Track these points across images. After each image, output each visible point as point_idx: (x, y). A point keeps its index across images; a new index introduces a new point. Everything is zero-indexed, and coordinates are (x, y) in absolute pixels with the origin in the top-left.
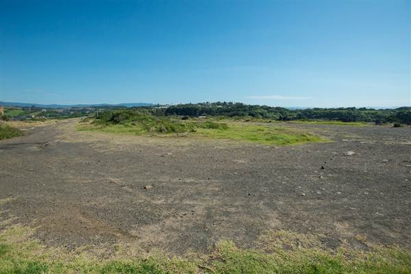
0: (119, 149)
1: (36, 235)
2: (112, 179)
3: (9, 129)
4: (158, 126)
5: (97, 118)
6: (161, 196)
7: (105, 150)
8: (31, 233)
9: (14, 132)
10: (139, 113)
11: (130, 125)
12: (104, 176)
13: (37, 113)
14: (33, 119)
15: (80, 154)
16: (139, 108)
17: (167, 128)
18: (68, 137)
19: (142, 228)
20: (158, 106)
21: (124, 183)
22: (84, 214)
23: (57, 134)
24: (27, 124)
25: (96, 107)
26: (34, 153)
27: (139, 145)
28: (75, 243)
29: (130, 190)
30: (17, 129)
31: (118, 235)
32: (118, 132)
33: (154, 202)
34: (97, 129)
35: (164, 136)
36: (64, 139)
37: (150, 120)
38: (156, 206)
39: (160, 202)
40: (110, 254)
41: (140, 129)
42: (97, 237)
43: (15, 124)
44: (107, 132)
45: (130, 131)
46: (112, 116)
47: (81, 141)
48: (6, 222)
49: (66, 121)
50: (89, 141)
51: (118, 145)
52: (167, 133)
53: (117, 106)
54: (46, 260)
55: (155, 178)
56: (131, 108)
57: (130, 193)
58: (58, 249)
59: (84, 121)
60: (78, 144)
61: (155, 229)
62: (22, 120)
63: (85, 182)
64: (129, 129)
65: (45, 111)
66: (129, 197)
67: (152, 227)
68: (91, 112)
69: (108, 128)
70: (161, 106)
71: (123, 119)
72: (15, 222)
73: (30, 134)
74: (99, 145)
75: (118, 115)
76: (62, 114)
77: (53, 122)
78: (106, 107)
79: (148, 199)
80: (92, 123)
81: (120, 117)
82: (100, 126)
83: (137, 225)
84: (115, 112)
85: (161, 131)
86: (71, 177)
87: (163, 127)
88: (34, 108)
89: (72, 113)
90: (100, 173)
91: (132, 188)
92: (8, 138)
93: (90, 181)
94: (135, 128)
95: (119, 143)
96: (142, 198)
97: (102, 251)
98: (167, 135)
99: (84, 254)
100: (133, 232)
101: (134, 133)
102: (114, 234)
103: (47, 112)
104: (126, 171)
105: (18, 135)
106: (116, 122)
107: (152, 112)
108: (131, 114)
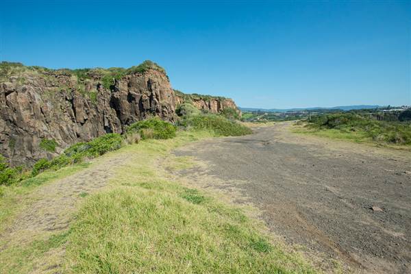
0: (335, 156)
1: (263, 217)
2: (328, 187)
3: (245, 128)
4: (390, 134)
5: (310, 122)
6: (397, 226)
7: (320, 155)
8: (259, 214)
9: (248, 131)
10: (360, 117)
11: (348, 130)
12: (318, 182)
13: (261, 116)
14: (259, 121)
15: (296, 155)
16: (359, 111)
17: (405, 138)
18: (284, 138)
19: (368, 257)
20: (389, 108)
21: (342, 196)
22: (300, 213)
23: (276, 134)
24: (255, 125)
25: (309, 111)
26: (259, 148)
27: (360, 154)
28: (292, 238)
29: (350, 205)
30: (249, 129)
31: (336, 250)
32: (334, 138)
33: (386, 231)
34: (310, 132)
35: (398, 147)
36: (281, 139)
37: (375, 125)
38: (389, 238)
39: (396, 235)
40: (328, 268)
41: (361, 135)
42: (313, 242)
43: (247, 124)
44: (321, 136)
45: (347, 137)
46: (327, 120)
47: (295, 143)
48: (244, 198)
49: (282, 123)
50: (302, 143)
51: (334, 152)
52: (404, 144)
53: (332, 110)
54: (271, 242)
55: (386, 200)
56: (348, 112)
57: (351, 209)
58: (279, 237)
59: (298, 124)
60: (294, 145)
61: (389, 268)
62: (252, 121)
63: (300, 183)
64: (347, 134)
65: (267, 114)
66: (348, 212)
67: (383, 262)
68: (305, 115)
69: (322, 132)
70: (394, 108)
71: (340, 124)
72: (250, 201)
73: (257, 133)
74: (312, 149)
75: (334, 119)
76: (279, 117)
77: (272, 124)
78: (320, 110)
79: (376, 224)
80: (305, 127)
81: (336, 121)
82: (313, 130)
83: (361, 250)
84: (330, 116)
85: (393, 140)
86: (288, 175)
87: (398, 135)
88: (260, 112)
89: (287, 116)
90: (315, 178)
91: (353, 203)
92: (244, 135)
93: (306, 183)
94: (354, 134)
95: (334, 149)
96: (366, 219)
97: (320, 260)
98: (403, 147)
99: (301, 253)
100: (356, 257)
101: (353, 140)
102: (332, 247)
103: (268, 115)
104: (344, 182)
105: (250, 134)
106: (332, 127)
107: (378, 116)
108: (351, 119)
